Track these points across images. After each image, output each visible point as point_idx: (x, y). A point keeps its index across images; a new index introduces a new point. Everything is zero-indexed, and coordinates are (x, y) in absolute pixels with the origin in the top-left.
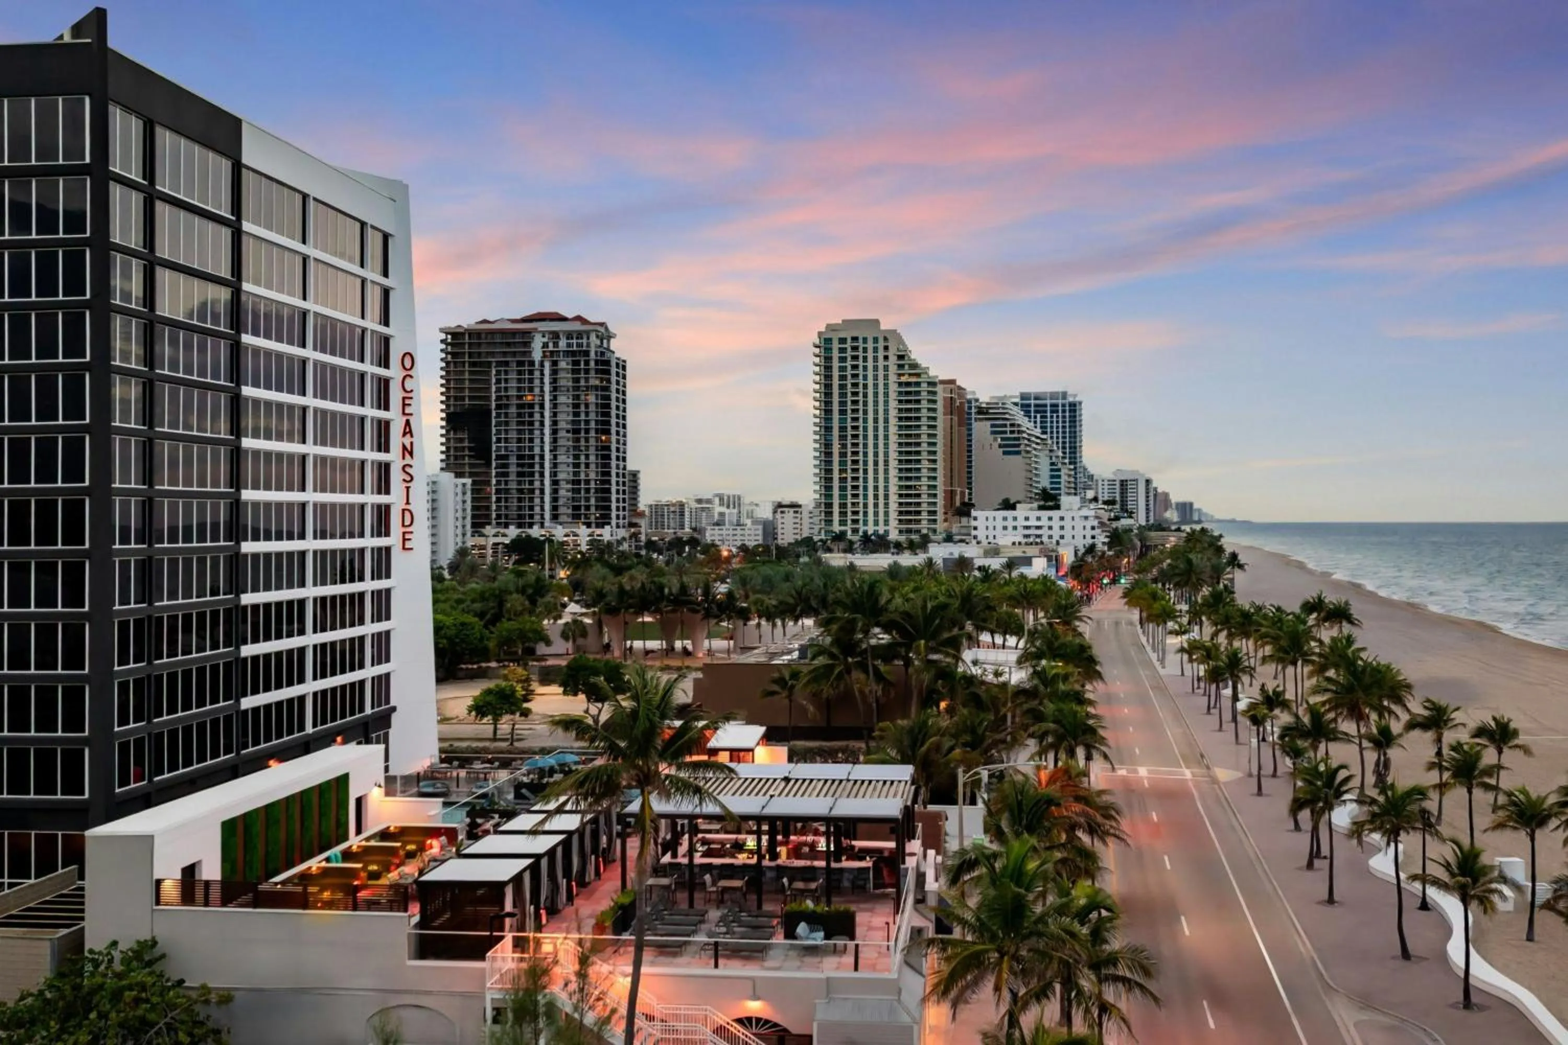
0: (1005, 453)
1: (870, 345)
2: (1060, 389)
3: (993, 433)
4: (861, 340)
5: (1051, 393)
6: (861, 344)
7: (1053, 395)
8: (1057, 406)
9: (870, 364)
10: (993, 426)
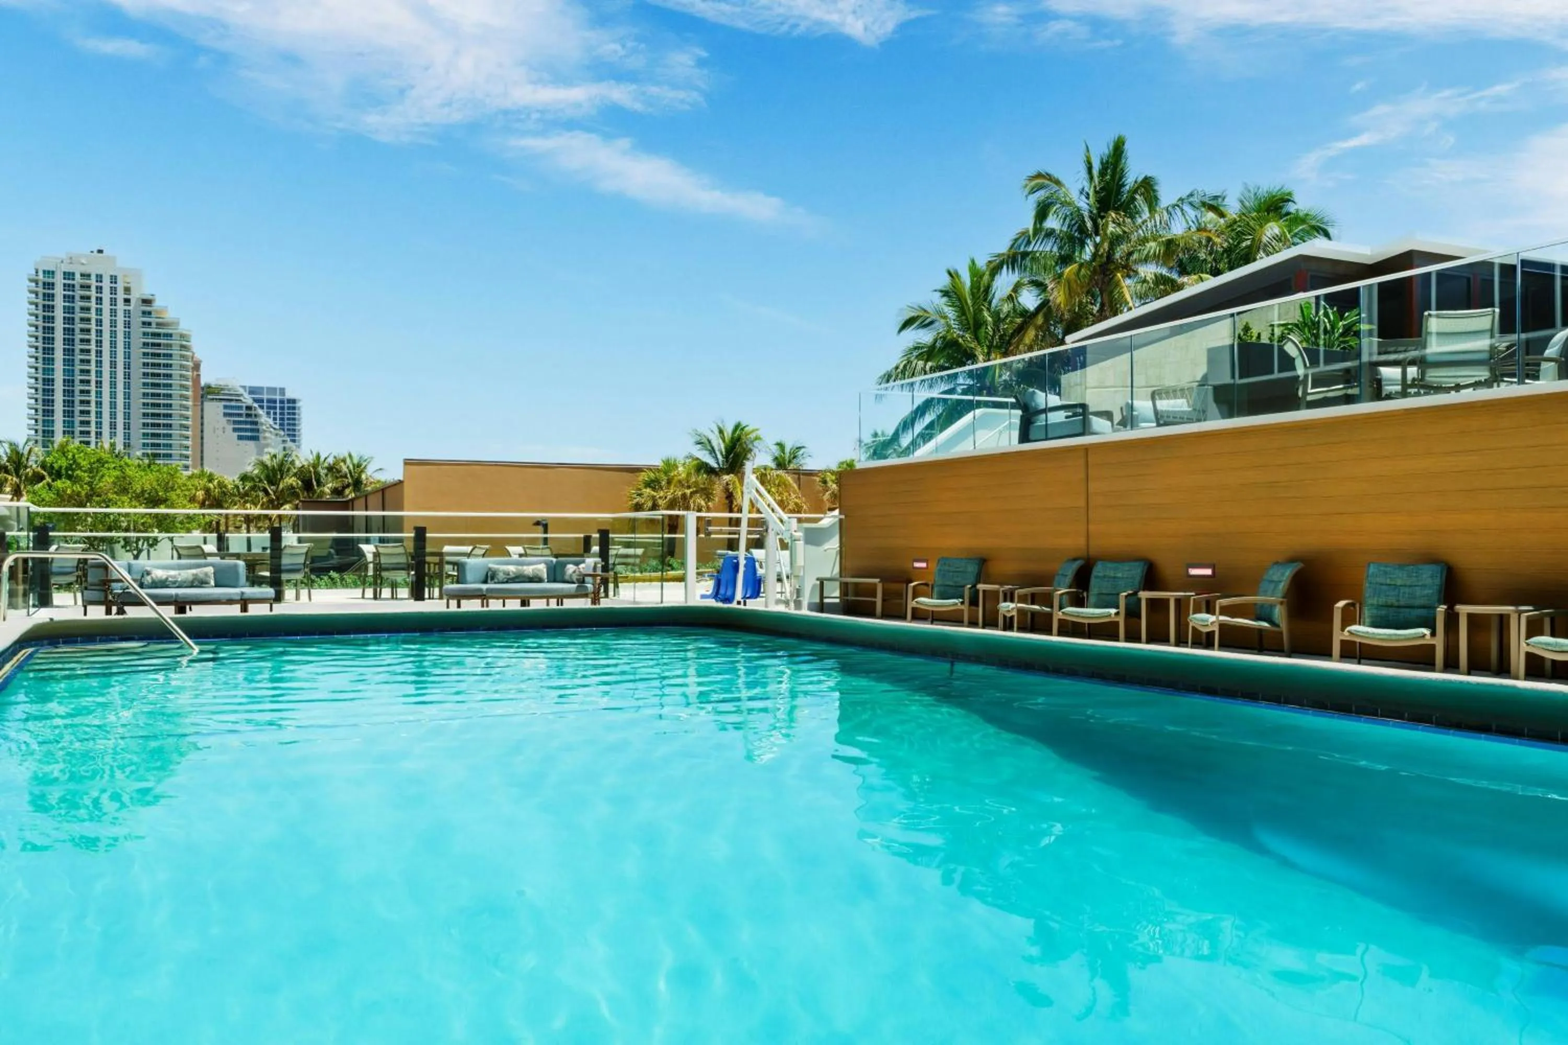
0: (240, 438)
1: (106, 285)
2: (277, 384)
3: (225, 415)
4: (93, 277)
5: (268, 389)
6: (93, 282)
7: (272, 390)
8: (275, 402)
9: (106, 306)
10: (225, 407)
